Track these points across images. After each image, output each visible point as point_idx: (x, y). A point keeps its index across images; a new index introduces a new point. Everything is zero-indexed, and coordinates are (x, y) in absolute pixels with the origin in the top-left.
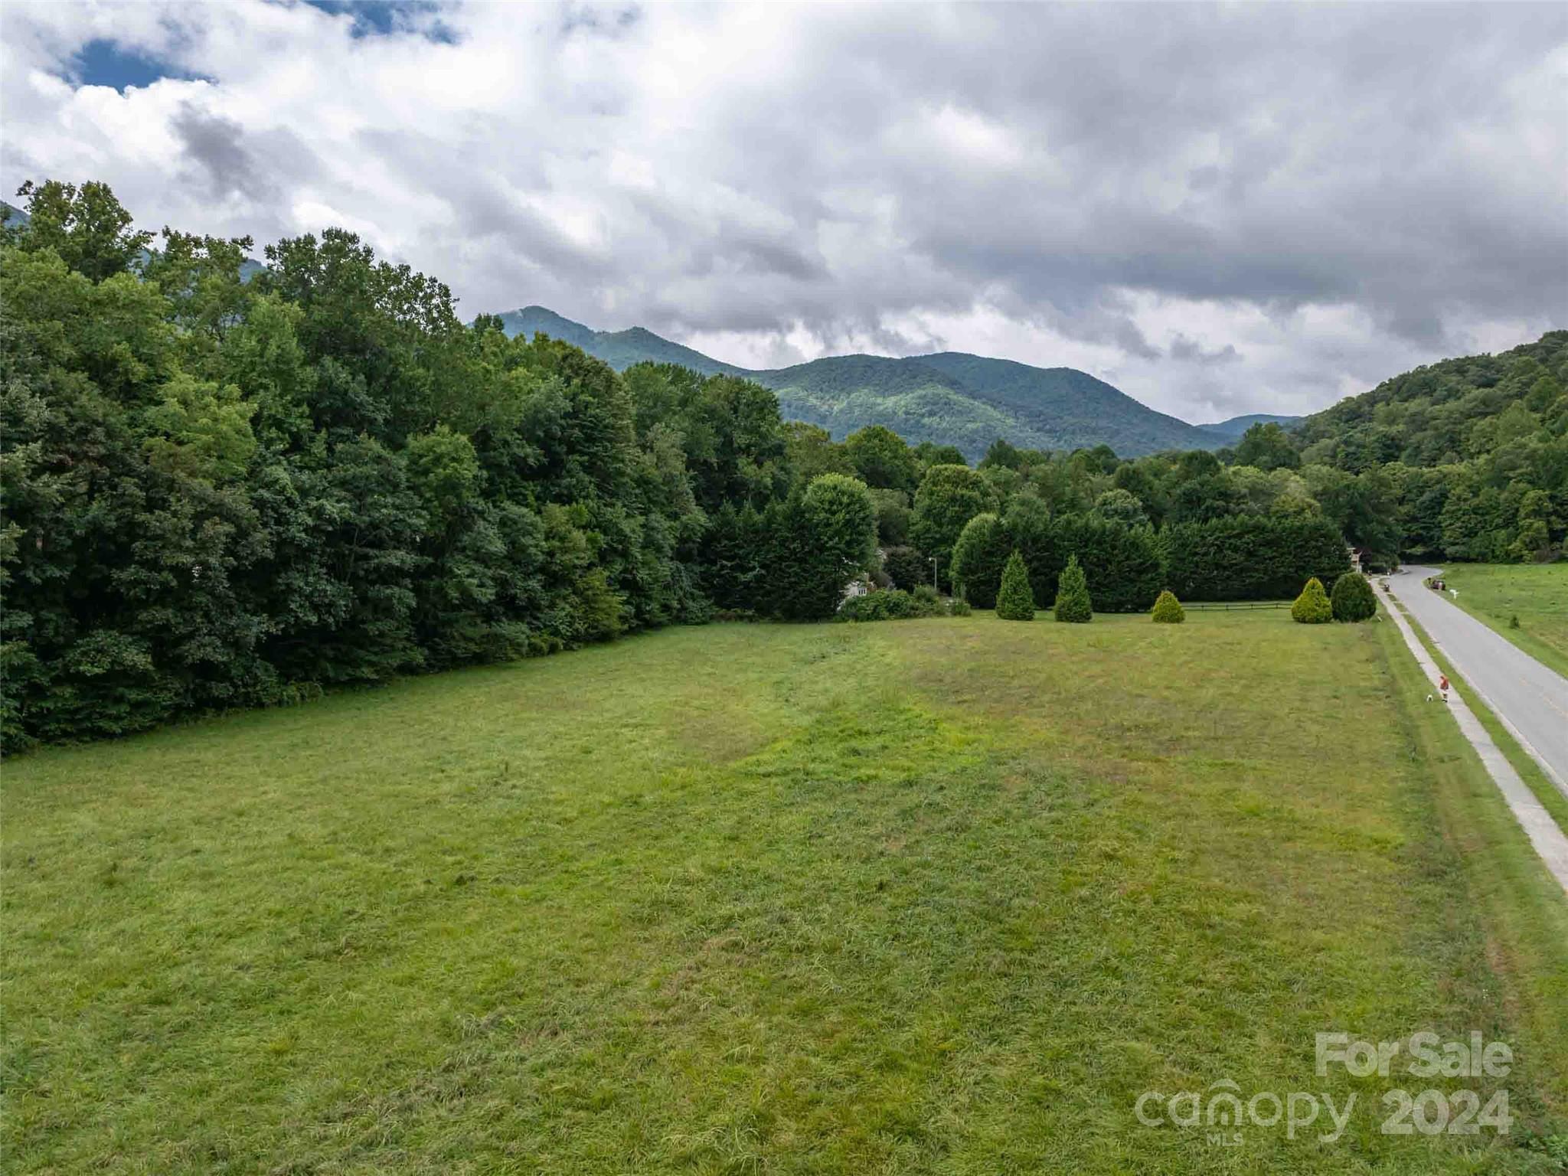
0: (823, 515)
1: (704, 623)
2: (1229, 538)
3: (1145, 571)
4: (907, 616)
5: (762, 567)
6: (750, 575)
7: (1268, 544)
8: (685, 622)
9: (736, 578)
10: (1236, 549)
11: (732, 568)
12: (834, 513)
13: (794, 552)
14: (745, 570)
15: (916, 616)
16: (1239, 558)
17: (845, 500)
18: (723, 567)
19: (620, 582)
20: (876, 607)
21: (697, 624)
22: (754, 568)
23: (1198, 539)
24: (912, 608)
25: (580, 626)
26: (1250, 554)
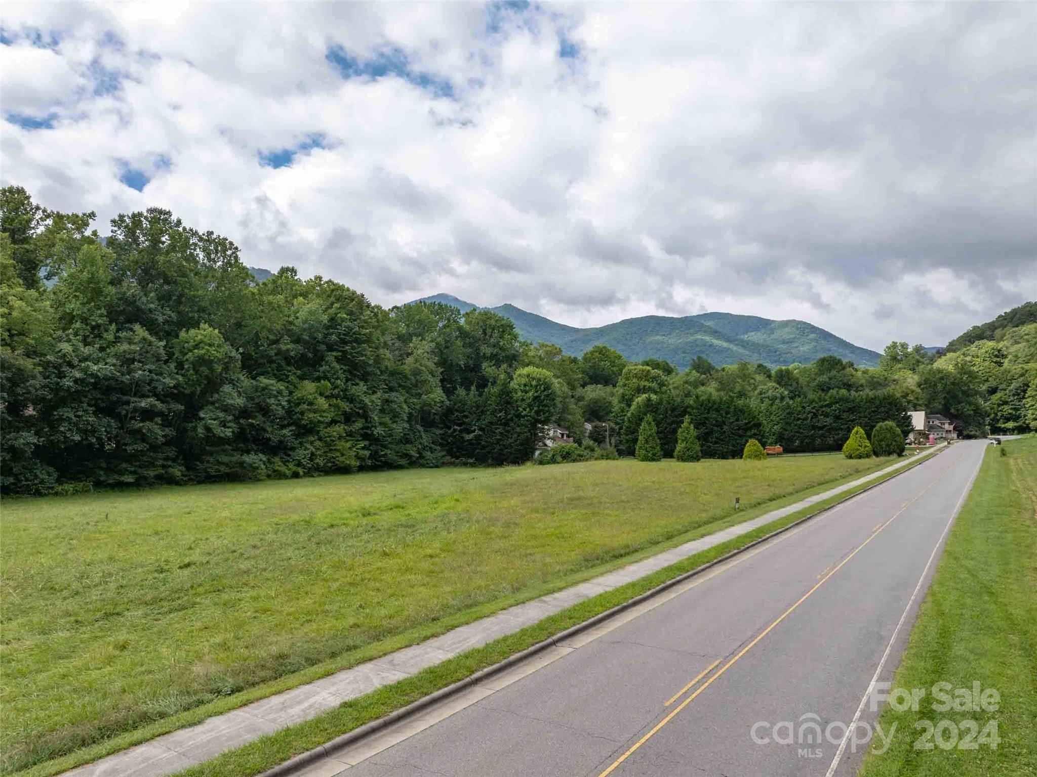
0: (520, 394)
1: (437, 467)
2: (822, 407)
3: (750, 429)
4: (574, 461)
5: (481, 429)
6: (471, 436)
7: (851, 410)
8: (423, 466)
9: (463, 438)
10: (826, 415)
11: (461, 431)
12: (526, 392)
13: (500, 419)
14: (469, 432)
15: (580, 461)
16: (829, 420)
17: (534, 383)
18: (455, 430)
19: (362, 435)
20: (553, 456)
21: (432, 467)
22: (474, 431)
23: (799, 409)
24: (579, 455)
25: (320, 461)
26: (837, 418)
